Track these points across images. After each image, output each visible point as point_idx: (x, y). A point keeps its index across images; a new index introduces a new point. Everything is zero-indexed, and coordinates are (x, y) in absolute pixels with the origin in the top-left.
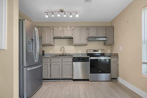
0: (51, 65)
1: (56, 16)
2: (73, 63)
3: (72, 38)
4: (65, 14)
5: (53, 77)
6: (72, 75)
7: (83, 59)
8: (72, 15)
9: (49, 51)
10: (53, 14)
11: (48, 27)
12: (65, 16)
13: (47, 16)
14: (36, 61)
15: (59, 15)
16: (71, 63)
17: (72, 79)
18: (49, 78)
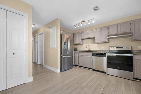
0: (78, 57)
1: (80, 26)
2: (93, 57)
3: (94, 38)
4: (85, 23)
5: (80, 65)
6: (92, 66)
7: (100, 55)
8: (90, 22)
9: (80, 48)
10: (78, 25)
11: (78, 33)
12: (85, 24)
13: (75, 27)
14: (68, 53)
15: (81, 25)
16: (91, 57)
17: (92, 69)
18: (78, 65)
